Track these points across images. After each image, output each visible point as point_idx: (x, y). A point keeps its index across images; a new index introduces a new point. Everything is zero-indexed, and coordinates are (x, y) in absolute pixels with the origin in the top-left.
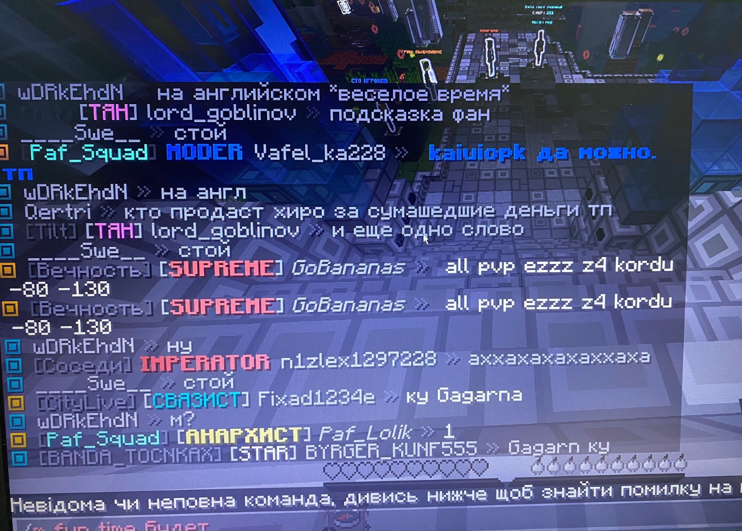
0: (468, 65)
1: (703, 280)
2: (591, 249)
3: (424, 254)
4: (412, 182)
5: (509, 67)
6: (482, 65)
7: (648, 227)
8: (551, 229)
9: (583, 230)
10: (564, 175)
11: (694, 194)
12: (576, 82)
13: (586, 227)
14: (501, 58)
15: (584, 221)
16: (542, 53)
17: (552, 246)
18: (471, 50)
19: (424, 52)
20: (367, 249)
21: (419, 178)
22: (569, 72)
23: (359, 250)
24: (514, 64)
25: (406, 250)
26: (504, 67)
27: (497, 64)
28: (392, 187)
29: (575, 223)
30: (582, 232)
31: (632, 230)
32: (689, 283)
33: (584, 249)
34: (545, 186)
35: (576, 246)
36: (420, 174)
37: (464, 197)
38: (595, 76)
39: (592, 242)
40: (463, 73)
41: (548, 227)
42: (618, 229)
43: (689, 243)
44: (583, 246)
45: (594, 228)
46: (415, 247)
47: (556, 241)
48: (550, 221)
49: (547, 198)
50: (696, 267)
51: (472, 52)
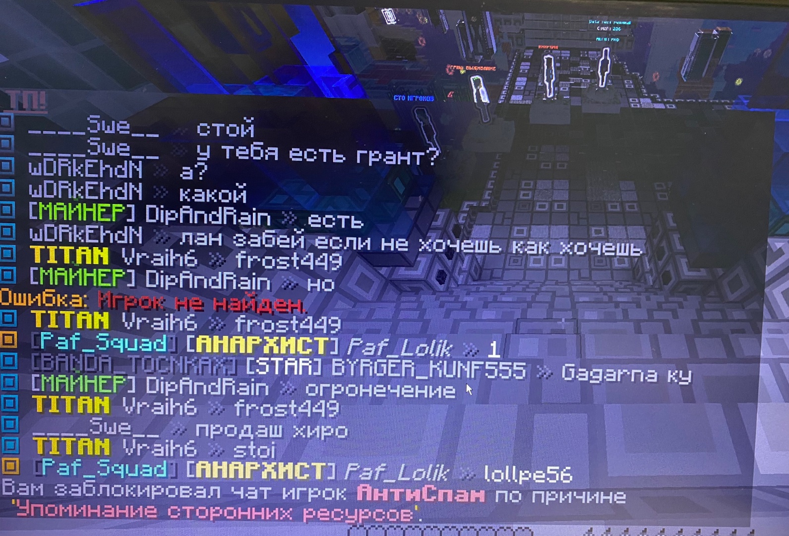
0: (524, 84)
1: (782, 333)
2: (656, 294)
3: (468, 294)
4: (457, 212)
5: (570, 88)
6: (540, 84)
7: (720, 271)
8: (612, 270)
9: (647, 272)
10: (628, 209)
11: (773, 235)
12: (643, 106)
13: (651, 270)
14: (561, 78)
15: (649, 261)
16: (606, 73)
17: (613, 289)
18: (529, 67)
19: (475, 68)
20: (405, 286)
21: (465, 209)
22: (636, 96)
23: (396, 286)
24: (575, 84)
25: (448, 288)
26: (565, 87)
27: (556, 84)
28: (434, 218)
29: (639, 264)
30: (647, 275)
31: (703, 273)
32: (764, 336)
33: (647, 294)
34: (606, 221)
35: (640, 289)
36: (466, 203)
37: (516, 231)
38: (665, 100)
39: (657, 287)
40: (518, 92)
41: (609, 267)
42: (687, 273)
43: (767, 290)
44: (647, 291)
45: (659, 270)
46: (458, 285)
47: (618, 284)
48: (611, 262)
49: (608, 235)
50: (774, 318)
51: (529, 70)
